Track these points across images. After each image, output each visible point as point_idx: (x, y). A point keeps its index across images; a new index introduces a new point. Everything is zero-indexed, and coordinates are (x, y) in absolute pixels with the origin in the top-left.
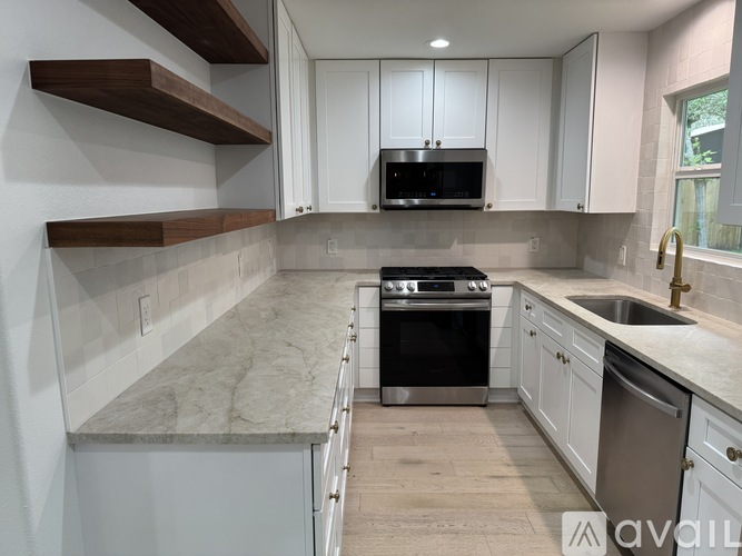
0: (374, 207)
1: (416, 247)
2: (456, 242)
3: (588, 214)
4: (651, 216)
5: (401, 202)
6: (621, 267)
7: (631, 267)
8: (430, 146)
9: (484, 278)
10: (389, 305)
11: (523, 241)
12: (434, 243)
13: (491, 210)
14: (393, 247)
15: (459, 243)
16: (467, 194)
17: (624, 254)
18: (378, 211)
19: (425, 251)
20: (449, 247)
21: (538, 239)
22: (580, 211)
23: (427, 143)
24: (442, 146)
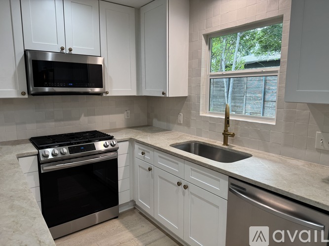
0: (23, 94)
1: (56, 121)
2: (83, 115)
3: (168, 97)
4: (199, 98)
5: (47, 89)
6: (180, 124)
7: (187, 124)
8: (64, 51)
9: (111, 138)
10: (46, 168)
11: (122, 113)
12: (68, 117)
13: (108, 95)
14: (37, 122)
15: (85, 116)
16: (93, 85)
17: (181, 118)
18: (26, 96)
19: (62, 123)
20: (78, 118)
21: (129, 111)
22: (163, 96)
23: (62, 49)
24: (73, 52)
